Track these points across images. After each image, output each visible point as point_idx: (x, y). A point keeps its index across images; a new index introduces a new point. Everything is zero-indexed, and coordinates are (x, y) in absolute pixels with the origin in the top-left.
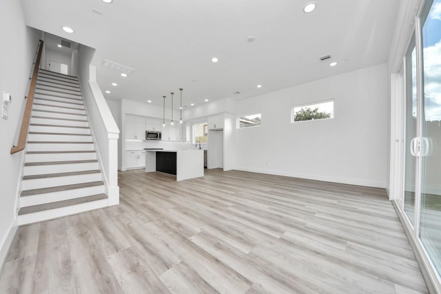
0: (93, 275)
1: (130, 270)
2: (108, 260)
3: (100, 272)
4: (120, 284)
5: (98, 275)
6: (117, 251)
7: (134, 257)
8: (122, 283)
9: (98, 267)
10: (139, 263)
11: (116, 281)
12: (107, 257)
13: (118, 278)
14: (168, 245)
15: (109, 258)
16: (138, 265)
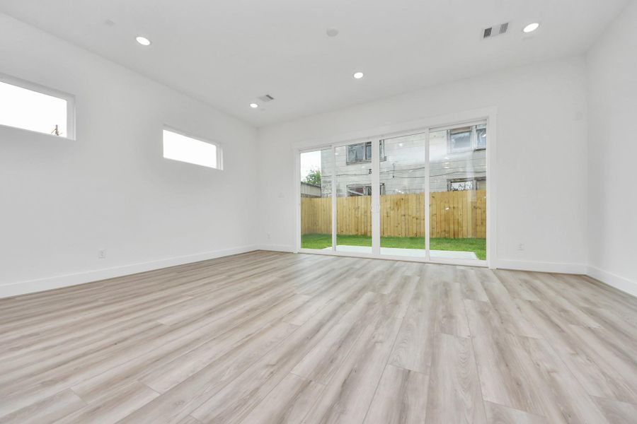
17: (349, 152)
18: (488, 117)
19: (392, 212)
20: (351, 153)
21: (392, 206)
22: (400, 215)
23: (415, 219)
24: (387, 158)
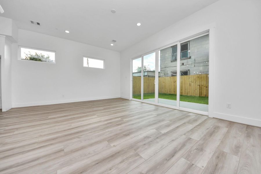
0: (222, 167)
1: (203, 151)
2: (204, 166)
3: (217, 165)
4: (214, 152)
5: (220, 165)
6: (193, 164)
7: (192, 152)
8: (213, 152)
9: (215, 169)
10: (195, 149)
11: (214, 154)
12: (203, 169)
13: (212, 154)
14: (173, 140)
15: (203, 167)
16: (197, 149)
17: (172, 56)
18: (209, 30)
19: (192, 84)
20: (173, 57)
21: (192, 80)
22: (196, 85)
23: (205, 87)
24: (191, 57)
